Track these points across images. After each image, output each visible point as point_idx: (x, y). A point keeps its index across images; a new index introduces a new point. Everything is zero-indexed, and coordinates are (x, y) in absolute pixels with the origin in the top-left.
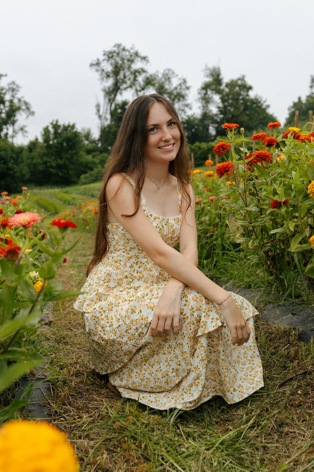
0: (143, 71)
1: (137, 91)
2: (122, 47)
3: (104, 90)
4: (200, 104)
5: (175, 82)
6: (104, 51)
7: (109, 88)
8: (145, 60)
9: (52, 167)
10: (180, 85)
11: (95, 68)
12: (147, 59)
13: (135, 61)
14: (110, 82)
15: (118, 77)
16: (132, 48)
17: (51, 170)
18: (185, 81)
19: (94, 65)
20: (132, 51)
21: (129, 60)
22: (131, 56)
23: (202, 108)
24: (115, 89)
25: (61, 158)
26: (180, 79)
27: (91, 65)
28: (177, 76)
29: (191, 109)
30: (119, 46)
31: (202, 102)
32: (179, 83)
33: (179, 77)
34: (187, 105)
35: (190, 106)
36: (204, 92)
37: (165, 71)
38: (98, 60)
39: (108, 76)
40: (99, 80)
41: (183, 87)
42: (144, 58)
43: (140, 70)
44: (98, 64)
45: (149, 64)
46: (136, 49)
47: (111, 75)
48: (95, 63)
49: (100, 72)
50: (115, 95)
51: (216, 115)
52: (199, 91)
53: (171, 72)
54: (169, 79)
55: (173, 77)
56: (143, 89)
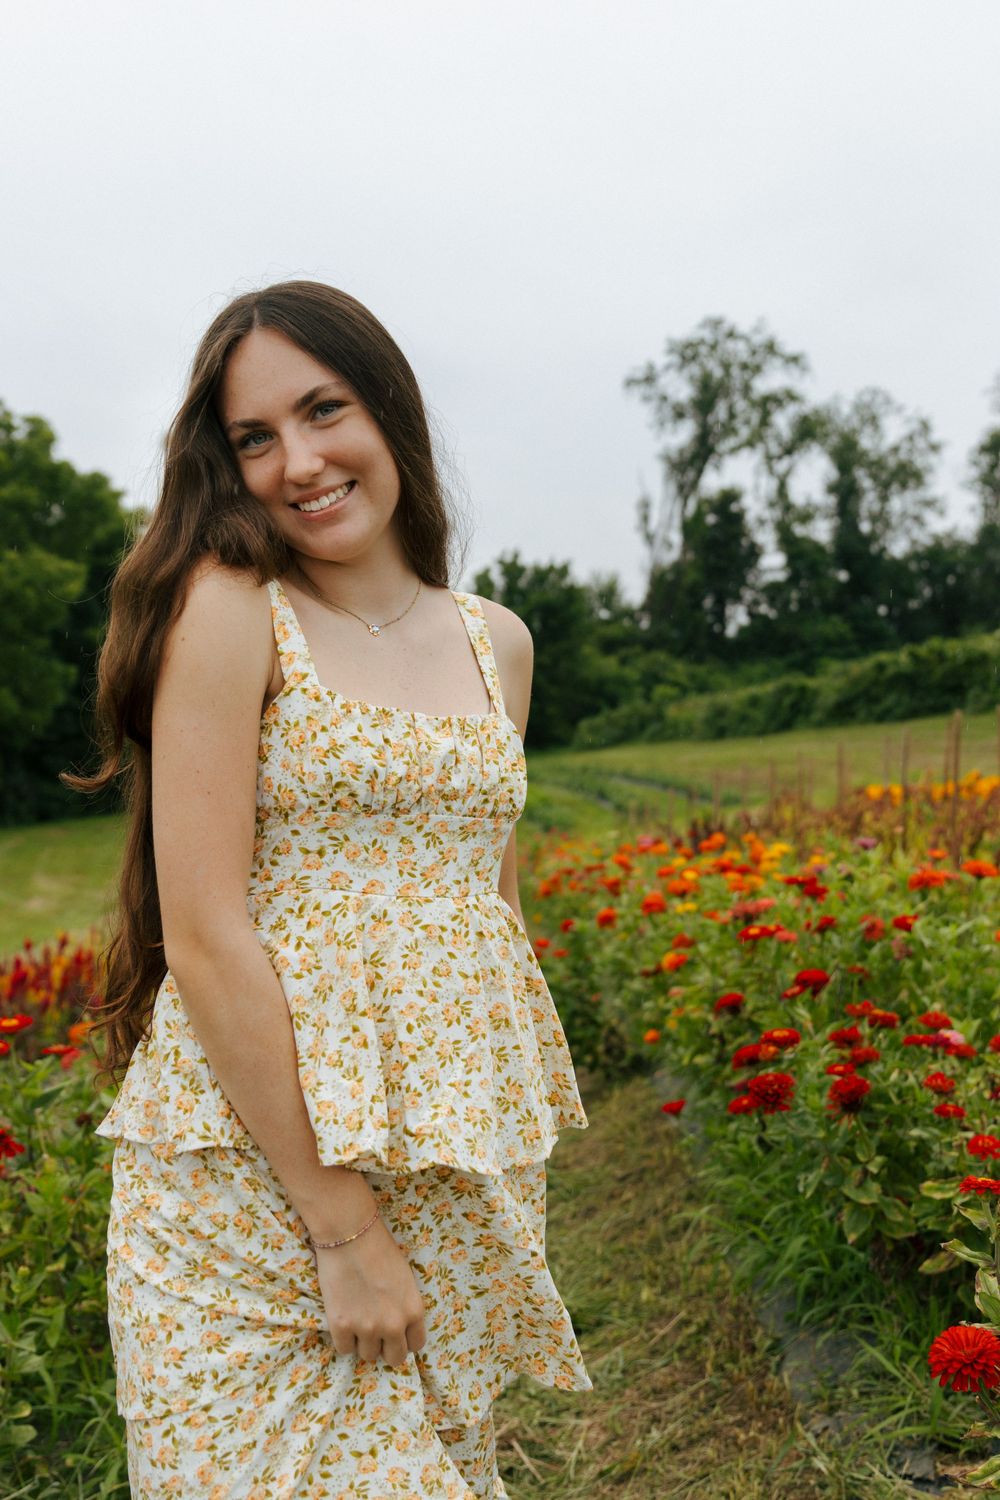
0: (792, 396)
1: (769, 459)
2: (725, 327)
3: (667, 458)
4: (973, 499)
5: (895, 429)
6: (670, 341)
7: (681, 452)
8: (798, 365)
10: (911, 438)
11: (638, 391)
12: (802, 361)
13: (765, 368)
14: (684, 434)
15: (711, 419)
16: (757, 330)
18: (925, 427)
19: (639, 382)
20: (758, 339)
21: (744, 367)
22: (754, 353)
23: (980, 511)
24: (701, 453)
26: (908, 420)
27: (630, 383)
28: (900, 409)
29: (942, 513)
30: (716, 323)
31: (982, 493)
32: (905, 431)
33: (909, 412)
34: (929, 504)
35: (940, 506)
36: (990, 459)
37: (861, 395)
38: (651, 367)
39: (679, 414)
40: (651, 426)
41: (921, 443)
42: (794, 359)
43: (781, 395)
44: (650, 379)
45: (808, 376)
46: (769, 332)
47: (690, 411)
48: (640, 374)
49: (654, 404)
50: (700, 472)
52: (974, 457)
53: (880, 399)
54: (873, 421)
55: (888, 413)
56: (789, 451)
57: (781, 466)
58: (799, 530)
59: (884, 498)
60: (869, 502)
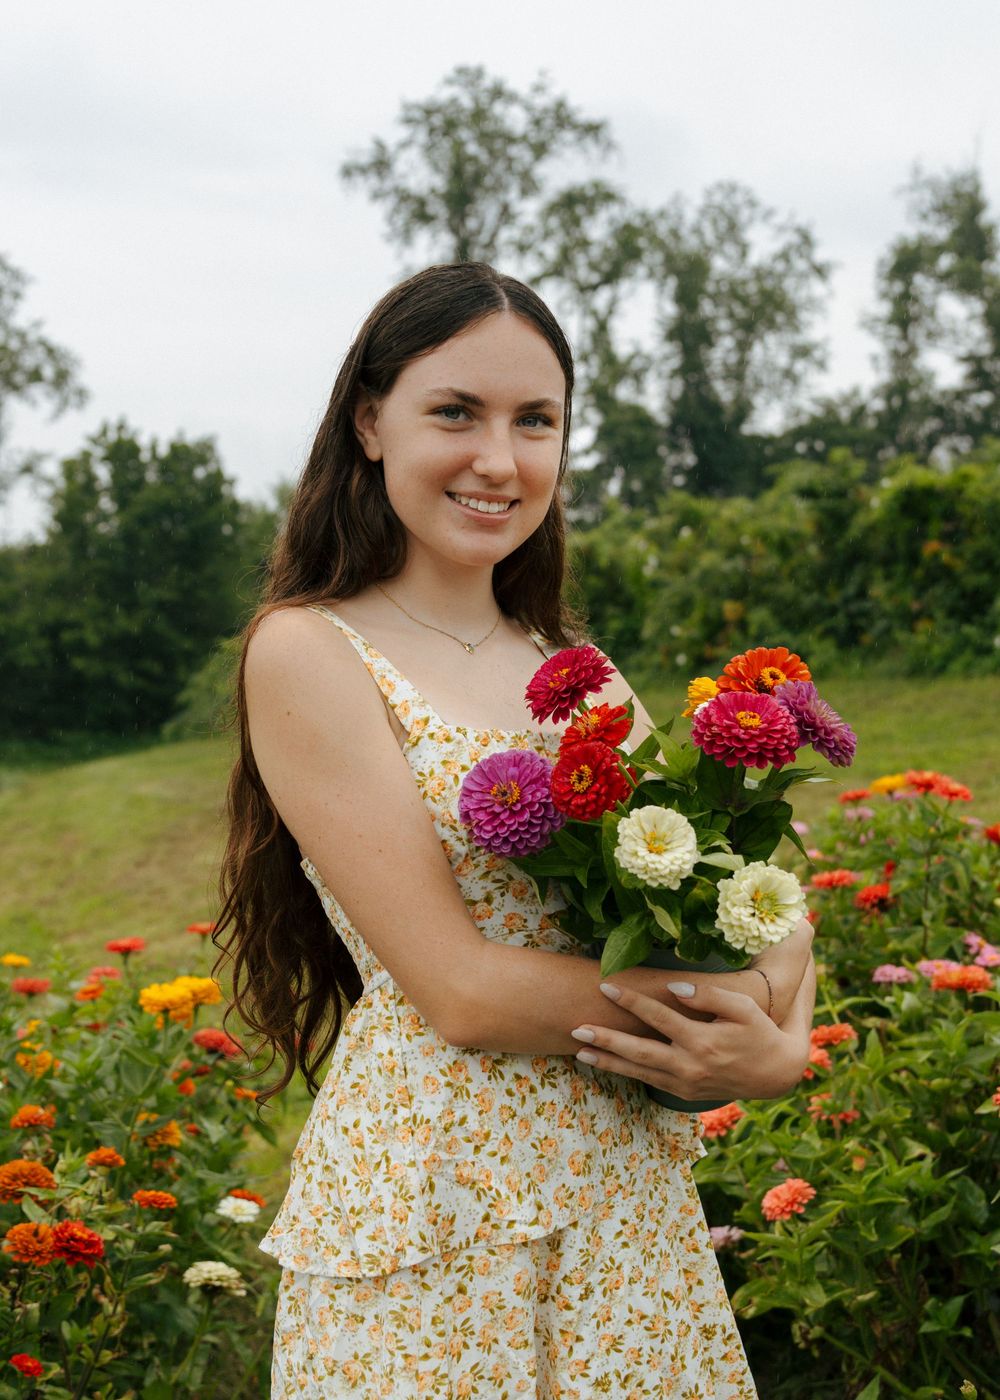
0: (608, 197)
2: (487, 82)
4: (875, 346)
5: (763, 245)
6: (407, 107)
8: (597, 139)
9: (81, 648)
10: (784, 256)
11: (365, 185)
12: (603, 134)
13: (554, 147)
15: (472, 223)
16: (539, 89)
17: (79, 663)
18: (806, 240)
19: (363, 170)
20: (542, 102)
22: (537, 123)
23: (885, 363)
25: (131, 607)
26: (781, 229)
27: (347, 172)
28: (769, 214)
29: (822, 365)
30: (469, 76)
31: (886, 337)
32: (777, 246)
33: (780, 219)
34: (802, 352)
35: (817, 354)
36: (898, 287)
37: (709, 193)
38: (380, 146)
39: (422, 216)
40: (389, 239)
41: (800, 265)
42: (593, 129)
43: (590, 192)
44: (381, 164)
45: (614, 157)
46: (555, 92)
47: (438, 208)
48: (365, 159)
49: (390, 203)
51: (960, 395)
52: (884, 285)
53: (739, 198)
54: (732, 230)
55: (751, 220)
56: (611, 277)
57: (601, 299)
58: (624, 392)
59: (743, 346)
60: (722, 352)
